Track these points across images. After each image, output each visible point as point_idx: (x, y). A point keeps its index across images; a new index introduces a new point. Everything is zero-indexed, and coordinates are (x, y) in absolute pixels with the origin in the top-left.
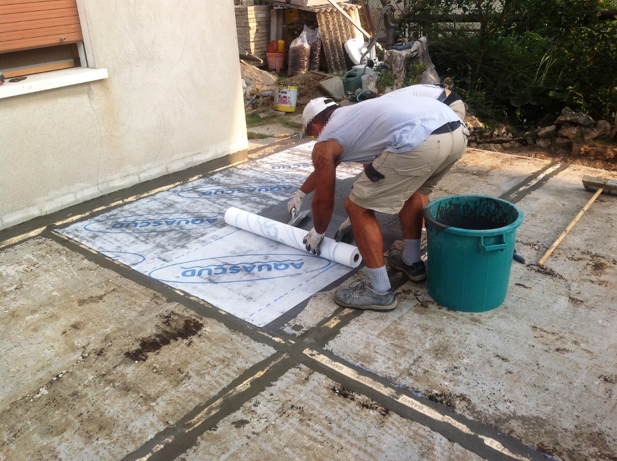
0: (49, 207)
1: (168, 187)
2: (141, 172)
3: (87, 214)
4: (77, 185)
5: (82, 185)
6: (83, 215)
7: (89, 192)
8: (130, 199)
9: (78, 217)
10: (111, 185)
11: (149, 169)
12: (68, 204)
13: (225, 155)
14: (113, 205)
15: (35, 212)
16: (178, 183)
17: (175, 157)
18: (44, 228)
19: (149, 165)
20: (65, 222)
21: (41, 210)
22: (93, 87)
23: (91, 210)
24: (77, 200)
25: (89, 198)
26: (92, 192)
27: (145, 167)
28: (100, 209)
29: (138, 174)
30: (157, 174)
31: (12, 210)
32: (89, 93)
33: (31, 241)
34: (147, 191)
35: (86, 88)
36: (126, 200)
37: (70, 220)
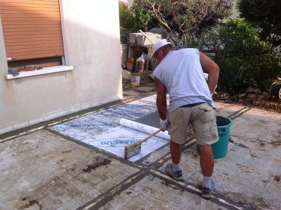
0: (47, 118)
1: (91, 112)
2: (82, 106)
3: (61, 122)
4: (58, 110)
5: (60, 110)
6: (59, 122)
7: (62, 113)
8: (77, 117)
9: (57, 123)
10: (70, 111)
11: (85, 105)
12: (54, 117)
13: (114, 101)
14: (70, 118)
15: (41, 120)
16: (95, 111)
17: (95, 101)
18: (44, 126)
19: (85, 103)
20: (52, 124)
21: (43, 119)
22: (67, 73)
23: (62, 120)
24: (57, 116)
25: (62, 116)
26: (63, 113)
27: (83, 104)
28: (65, 120)
29: (81, 107)
30: (88, 107)
31: (33, 119)
32: (65, 75)
33: (39, 131)
34: (83, 114)
35: (65, 73)
36: (75, 117)
37: (54, 124)
